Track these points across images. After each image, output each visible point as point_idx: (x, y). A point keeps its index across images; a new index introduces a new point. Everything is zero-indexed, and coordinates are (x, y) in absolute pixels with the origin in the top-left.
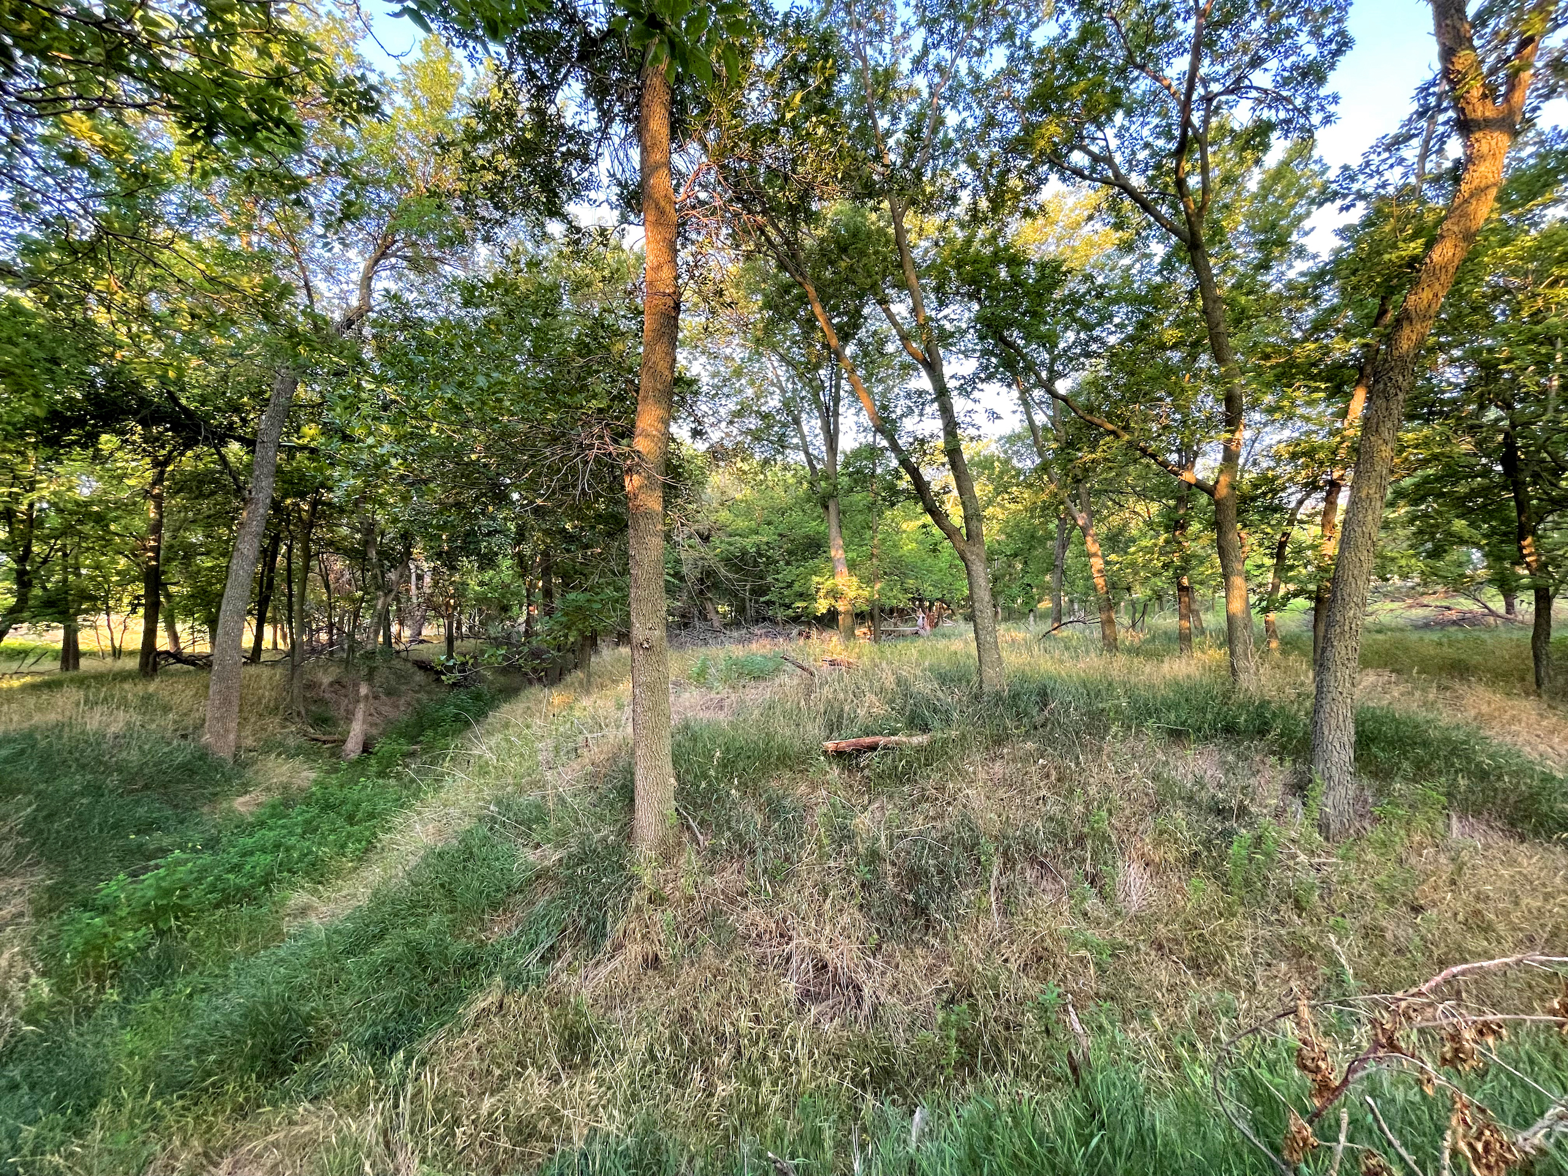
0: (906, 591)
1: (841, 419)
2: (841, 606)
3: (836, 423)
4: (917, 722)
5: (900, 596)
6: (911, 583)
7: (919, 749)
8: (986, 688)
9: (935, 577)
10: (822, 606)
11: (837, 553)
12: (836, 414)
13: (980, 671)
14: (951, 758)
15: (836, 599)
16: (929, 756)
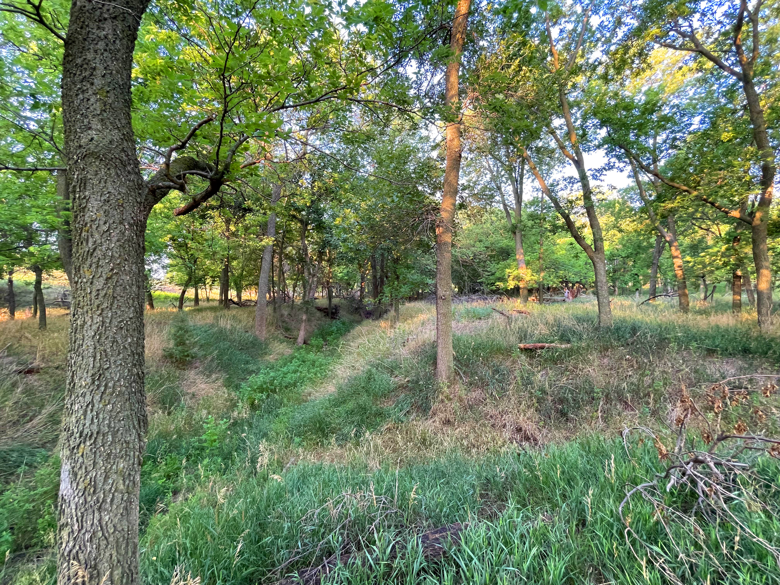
0: (558, 277)
1: (524, 186)
2: (521, 285)
3: (521, 188)
4: (564, 338)
5: (555, 280)
6: (561, 273)
7: (565, 350)
8: (602, 325)
9: (576, 270)
10: (511, 285)
11: (519, 257)
12: (521, 183)
13: (599, 317)
14: (581, 355)
15: (519, 281)
16: (570, 352)
